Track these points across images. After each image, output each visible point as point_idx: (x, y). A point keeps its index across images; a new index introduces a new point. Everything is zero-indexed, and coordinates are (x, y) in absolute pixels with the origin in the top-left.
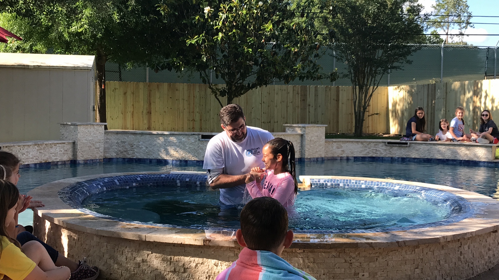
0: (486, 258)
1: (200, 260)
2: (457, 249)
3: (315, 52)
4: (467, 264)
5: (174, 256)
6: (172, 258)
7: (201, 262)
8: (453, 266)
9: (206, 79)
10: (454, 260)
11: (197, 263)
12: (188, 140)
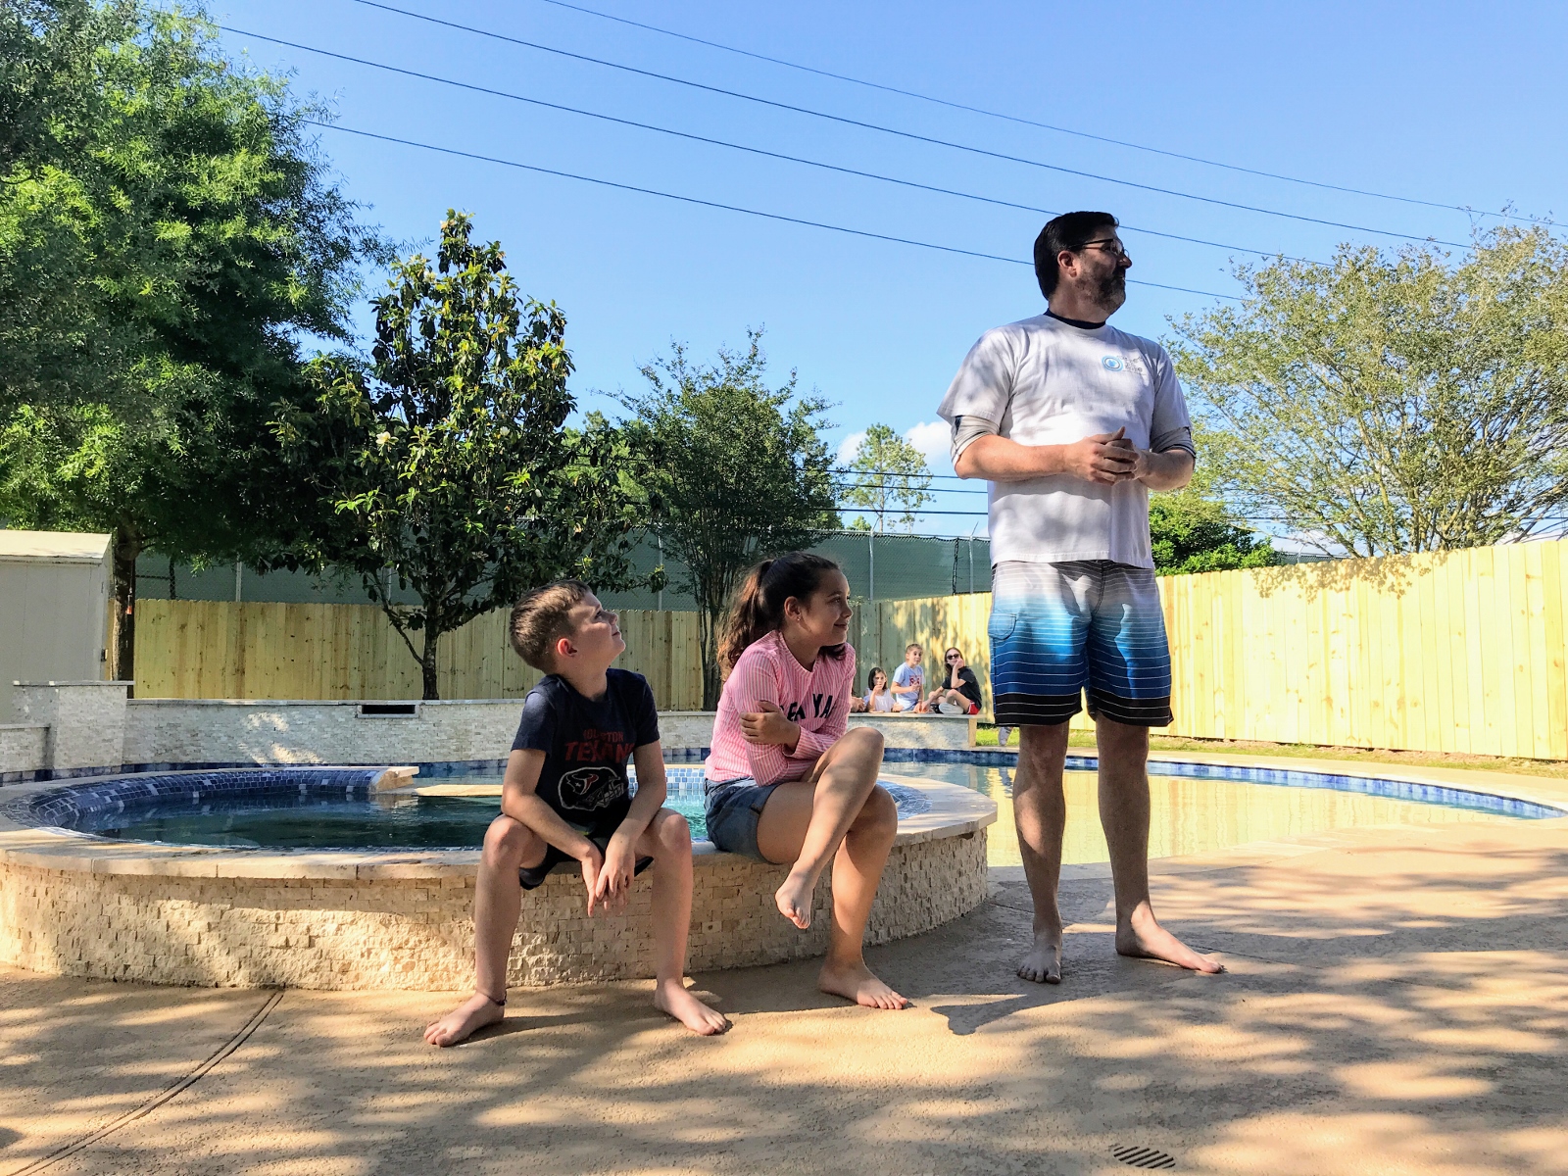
0: (956, 890)
1: (348, 915)
2: (898, 870)
3: (620, 538)
4: (919, 900)
5: (286, 909)
6: (282, 915)
7: (349, 921)
8: (892, 904)
9: (378, 591)
10: (892, 892)
11: (340, 922)
12: (331, 717)
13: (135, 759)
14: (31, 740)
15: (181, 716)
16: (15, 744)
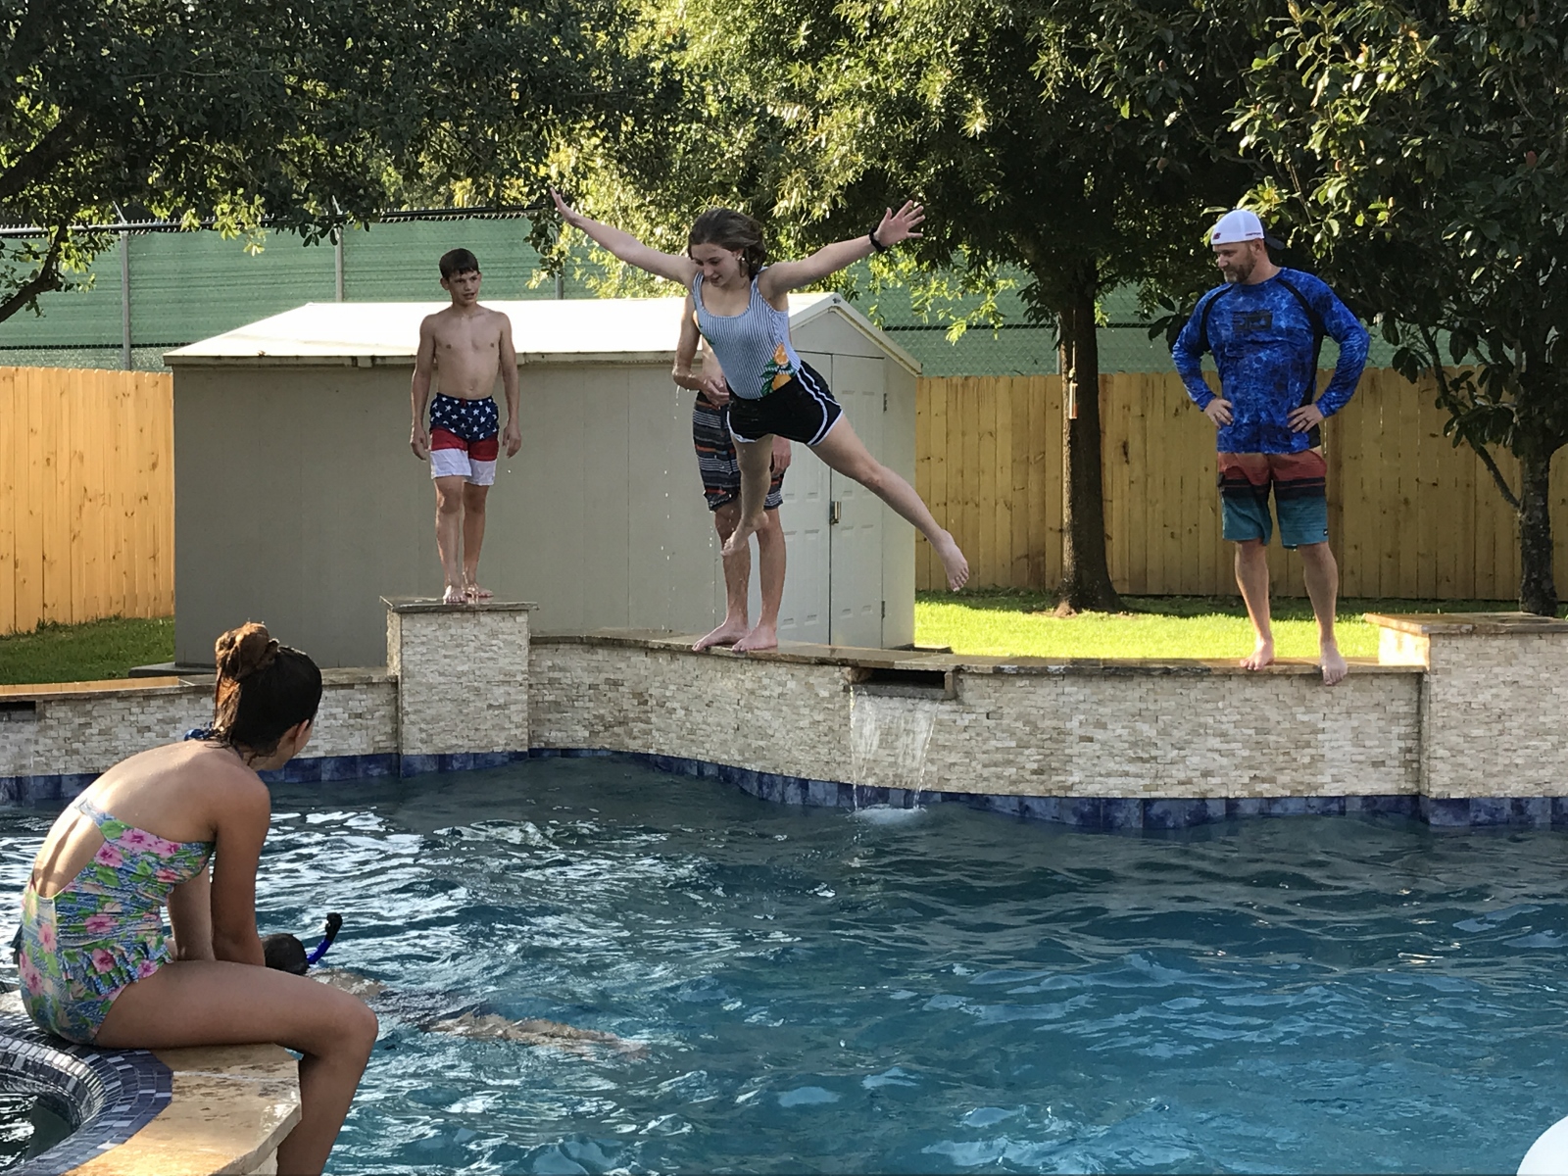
12: (809, 686)
13: (556, 737)
14: (369, 703)
15: (622, 665)
16: (341, 710)
